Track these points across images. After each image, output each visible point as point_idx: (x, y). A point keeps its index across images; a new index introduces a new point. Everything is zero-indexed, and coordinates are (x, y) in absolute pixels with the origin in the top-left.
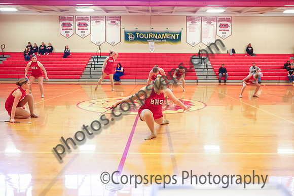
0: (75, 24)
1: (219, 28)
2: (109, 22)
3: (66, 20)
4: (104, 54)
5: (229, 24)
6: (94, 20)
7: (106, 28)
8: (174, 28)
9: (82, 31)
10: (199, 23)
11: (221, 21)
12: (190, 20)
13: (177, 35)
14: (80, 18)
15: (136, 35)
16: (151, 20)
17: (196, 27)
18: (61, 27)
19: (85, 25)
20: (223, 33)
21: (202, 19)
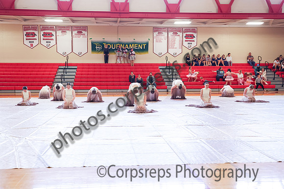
0: (39, 34)
1: (184, 39)
2: (75, 32)
3: (29, 30)
4: (71, 65)
5: (195, 35)
6: (60, 30)
7: (72, 39)
8: (141, 39)
9: (47, 41)
10: (165, 34)
11: (187, 32)
12: (156, 31)
13: (144, 45)
14: (45, 28)
15: (103, 46)
16: (118, 31)
17: (163, 37)
18: (25, 37)
19: (51, 35)
20: (189, 44)
21: (168, 30)
